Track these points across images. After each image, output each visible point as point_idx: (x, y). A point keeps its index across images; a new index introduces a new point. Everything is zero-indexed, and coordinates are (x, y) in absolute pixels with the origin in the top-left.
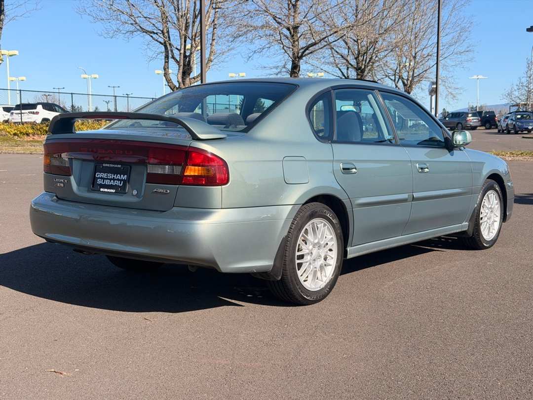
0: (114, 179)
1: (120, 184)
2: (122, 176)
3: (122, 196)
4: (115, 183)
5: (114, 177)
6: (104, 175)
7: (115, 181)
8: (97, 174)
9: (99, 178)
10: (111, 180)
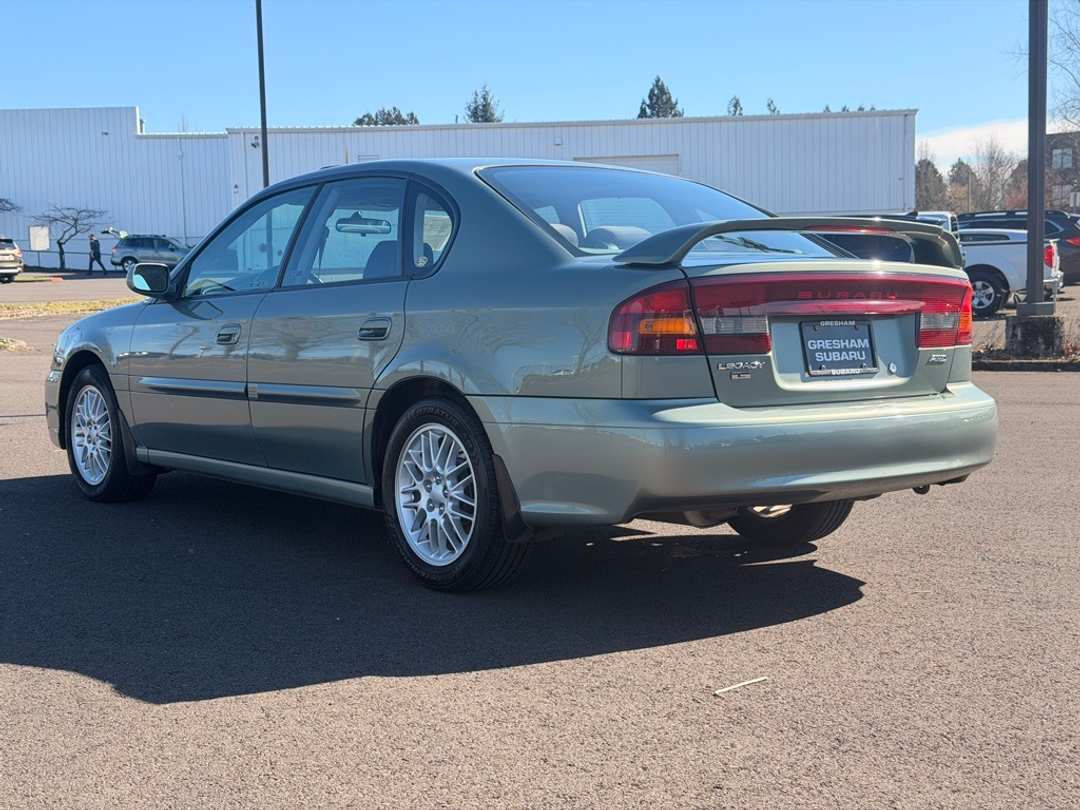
0: (847, 350)
1: (861, 356)
2: (859, 341)
3: (871, 378)
4: (851, 357)
5: (845, 346)
6: (826, 344)
7: (850, 353)
8: (810, 342)
9: (817, 350)
10: (840, 351)
